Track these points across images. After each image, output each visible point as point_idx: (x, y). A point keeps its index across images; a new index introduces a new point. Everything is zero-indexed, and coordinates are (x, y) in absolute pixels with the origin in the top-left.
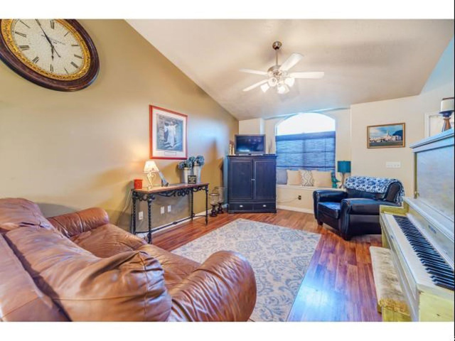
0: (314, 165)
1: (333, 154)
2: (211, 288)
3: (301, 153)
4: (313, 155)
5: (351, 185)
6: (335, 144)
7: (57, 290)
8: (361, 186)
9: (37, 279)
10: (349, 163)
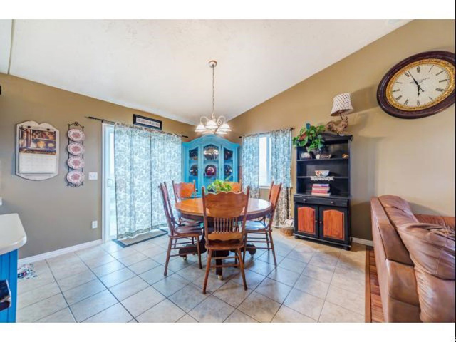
2: (427, 266)
7: (397, 226)
9: (391, 222)
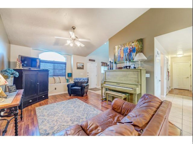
0: (59, 74)
1: (65, 70)
3: (53, 69)
4: (58, 70)
5: (77, 80)
6: (66, 67)
8: (80, 80)
10: (71, 74)
